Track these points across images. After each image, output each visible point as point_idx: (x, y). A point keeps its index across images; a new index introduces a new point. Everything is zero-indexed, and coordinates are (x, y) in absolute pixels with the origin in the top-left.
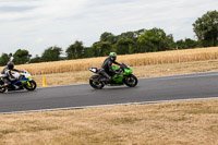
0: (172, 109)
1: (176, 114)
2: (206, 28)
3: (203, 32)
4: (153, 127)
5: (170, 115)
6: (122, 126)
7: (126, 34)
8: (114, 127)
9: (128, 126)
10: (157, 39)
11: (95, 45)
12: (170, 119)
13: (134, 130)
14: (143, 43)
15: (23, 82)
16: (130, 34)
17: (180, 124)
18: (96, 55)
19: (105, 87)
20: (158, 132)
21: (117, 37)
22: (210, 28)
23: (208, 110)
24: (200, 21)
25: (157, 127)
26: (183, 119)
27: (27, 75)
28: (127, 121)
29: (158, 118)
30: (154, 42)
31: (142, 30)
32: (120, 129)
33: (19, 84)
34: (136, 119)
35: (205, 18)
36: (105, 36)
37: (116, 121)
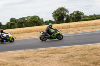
0: (43, 52)
1: (44, 54)
2: (58, 15)
3: (57, 17)
4: (34, 60)
5: (42, 55)
6: (20, 60)
7: (22, 19)
8: (16, 61)
9: (23, 60)
10: (36, 21)
11: (8, 24)
12: (42, 57)
13: (25, 62)
14: (30, 22)
15: (8, 38)
16: (23, 19)
17: (46, 59)
18: (8, 28)
19: (47, 40)
20: (36, 63)
21: (18, 20)
22: (60, 15)
23: (59, 52)
24: (55, 12)
25: (36, 61)
26: (48, 57)
27: (10, 35)
28: (22, 58)
29: (36, 56)
30: (34, 22)
31: (29, 17)
32: (19, 62)
33: (6, 39)
34: (26, 57)
35: (58, 10)
36: (12, 20)
37: (17, 58)
